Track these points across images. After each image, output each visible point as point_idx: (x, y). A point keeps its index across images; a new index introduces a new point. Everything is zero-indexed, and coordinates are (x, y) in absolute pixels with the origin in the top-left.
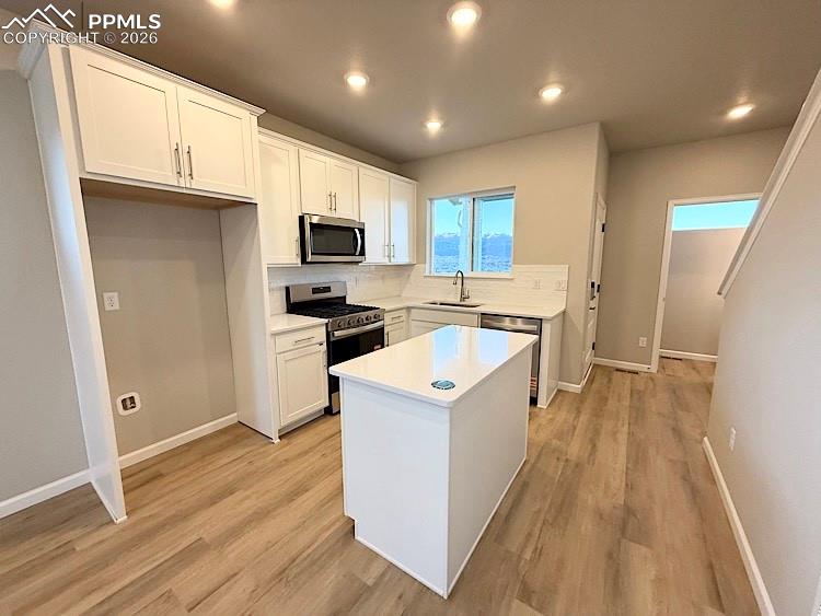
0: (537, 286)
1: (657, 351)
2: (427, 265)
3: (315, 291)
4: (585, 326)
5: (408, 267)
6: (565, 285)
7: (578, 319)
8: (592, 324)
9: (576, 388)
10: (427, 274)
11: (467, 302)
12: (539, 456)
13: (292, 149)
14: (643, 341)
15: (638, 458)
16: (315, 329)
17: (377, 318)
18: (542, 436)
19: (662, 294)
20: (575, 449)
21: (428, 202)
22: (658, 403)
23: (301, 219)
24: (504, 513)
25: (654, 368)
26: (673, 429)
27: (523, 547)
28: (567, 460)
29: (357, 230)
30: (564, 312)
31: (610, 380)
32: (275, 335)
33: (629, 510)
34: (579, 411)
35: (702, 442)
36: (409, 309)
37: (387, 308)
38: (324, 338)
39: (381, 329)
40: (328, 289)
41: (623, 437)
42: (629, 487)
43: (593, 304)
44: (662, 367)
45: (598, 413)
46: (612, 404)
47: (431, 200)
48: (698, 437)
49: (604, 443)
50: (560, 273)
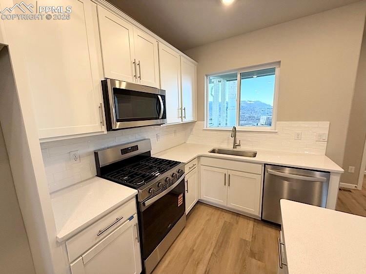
0: (298, 137)
2: (205, 122)
3: (124, 151)
6: (325, 138)
10: (205, 128)
11: (238, 149)
14: (351, 169)
17: (181, 173)
21: (205, 77)
23: (104, 84)
25: (360, 186)
29: (159, 97)
36: (199, 157)
37: (187, 162)
40: (135, 148)
50: (322, 128)
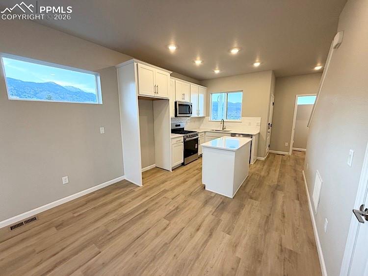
0: (250, 124)
1: (291, 148)
2: (210, 117)
3: (177, 126)
4: (267, 139)
5: (204, 117)
6: (259, 124)
7: (264, 135)
8: (269, 138)
9: (263, 159)
10: (210, 120)
11: (225, 130)
12: (252, 175)
13: (174, 80)
14: (287, 144)
15: (282, 175)
16: (180, 138)
17: (197, 135)
18: (253, 171)
19: (294, 127)
20: (263, 174)
22: (290, 163)
23: (176, 103)
24: (244, 185)
25: (290, 153)
26: (294, 169)
27: (250, 191)
28: (260, 176)
29: (190, 106)
30: (259, 133)
31: (275, 157)
32: (172, 139)
33: (278, 185)
34: (264, 165)
35: (302, 172)
36: (205, 132)
37: (200, 132)
38: (183, 141)
39: (197, 139)
40: (179, 125)
41: (278, 171)
42: (279, 181)
43: (269, 130)
44: (293, 154)
45: (270, 165)
46: (275, 163)
47: (212, 94)
48: (300, 171)
49: (272, 173)
50: (258, 120)
